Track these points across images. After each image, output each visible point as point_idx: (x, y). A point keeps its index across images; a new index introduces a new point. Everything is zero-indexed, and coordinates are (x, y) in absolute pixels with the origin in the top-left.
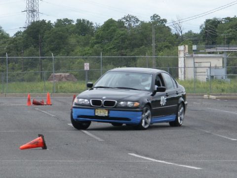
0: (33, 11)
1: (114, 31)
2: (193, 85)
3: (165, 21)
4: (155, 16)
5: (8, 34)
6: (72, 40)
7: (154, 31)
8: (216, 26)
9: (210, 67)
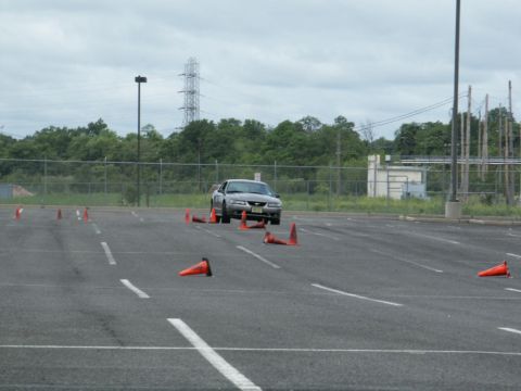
0: (192, 109)
1: (290, 135)
2: (385, 204)
3: (352, 124)
4: (339, 119)
5: (161, 136)
6: (239, 145)
7: (339, 136)
8: (414, 133)
9: (407, 183)
